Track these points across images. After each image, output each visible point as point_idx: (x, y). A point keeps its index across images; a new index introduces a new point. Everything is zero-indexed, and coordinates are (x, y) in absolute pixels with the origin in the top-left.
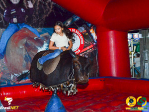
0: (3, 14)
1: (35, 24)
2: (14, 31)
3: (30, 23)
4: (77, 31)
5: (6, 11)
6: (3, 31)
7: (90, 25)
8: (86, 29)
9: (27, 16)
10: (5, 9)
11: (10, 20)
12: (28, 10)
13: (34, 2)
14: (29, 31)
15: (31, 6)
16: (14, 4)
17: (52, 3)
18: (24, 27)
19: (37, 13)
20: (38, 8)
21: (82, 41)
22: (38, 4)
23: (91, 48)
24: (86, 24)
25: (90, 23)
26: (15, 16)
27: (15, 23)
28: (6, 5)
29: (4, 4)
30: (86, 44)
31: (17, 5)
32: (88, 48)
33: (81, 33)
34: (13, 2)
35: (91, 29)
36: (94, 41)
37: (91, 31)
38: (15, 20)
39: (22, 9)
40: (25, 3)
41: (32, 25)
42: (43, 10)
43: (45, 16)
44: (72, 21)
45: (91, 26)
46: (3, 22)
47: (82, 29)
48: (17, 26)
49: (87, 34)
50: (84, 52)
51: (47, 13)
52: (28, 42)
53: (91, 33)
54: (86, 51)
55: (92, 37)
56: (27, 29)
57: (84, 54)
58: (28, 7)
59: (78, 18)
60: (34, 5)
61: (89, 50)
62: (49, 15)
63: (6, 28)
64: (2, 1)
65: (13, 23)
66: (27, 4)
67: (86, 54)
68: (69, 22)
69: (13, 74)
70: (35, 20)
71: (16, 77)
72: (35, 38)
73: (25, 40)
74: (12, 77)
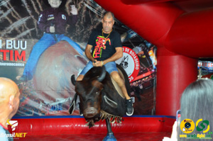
0: (38, 20)
1: (77, 37)
2: (49, 43)
3: (71, 35)
4: (131, 51)
5: (41, 16)
6: (35, 43)
7: (149, 45)
8: (143, 50)
9: (68, 25)
10: (41, 12)
11: (46, 28)
13: (80, 7)
14: (69, 45)
15: (74, 12)
16: (53, 8)
18: (63, 39)
19: (82, 23)
20: (83, 16)
21: (137, 65)
22: (84, 11)
23: (148, 76)
24: (145, 44)
25: (149, 42)
26: (53, 24)
27: (52, 33)
28: (43, 8)
29: (40, 7)
30: (141, 70)
31: (56, 9)
32: (144, 75)
33: (137, 55)
34: (51, 5)
35: (150, 50)
36: (152, 67)
37: (151, 53)
38: (52, 29)
39: (63, 16)
40: (67, 8)
41: (74, 38)
42: (90, 19)
43: (91, 28)
44: (127, 38)
45: (151, 47)
46: (37, 30)
47: (139, 50)
48: (55, 37)
49: (144, 57)
50: (138, 80)
51: (94, 24)
53: (149, 56)
54: (141, 79)
55: (151, 61)
56: (67, 42)
57: (138, 83)
58: (71, 14)
59: (135, 34)
60: (79, 12)
61: (145, 78)
62: (98, 26)
63: (39, 38)
64: (38, 1)
65: (49, 33)
66: (70, 10)
67: (140, 83)
68: (123, 39)
69: (43, 102)
70: (78, 31)
71: (47, 106)
72: (76, 56)
73: (62, 58)
74: (41, 105)
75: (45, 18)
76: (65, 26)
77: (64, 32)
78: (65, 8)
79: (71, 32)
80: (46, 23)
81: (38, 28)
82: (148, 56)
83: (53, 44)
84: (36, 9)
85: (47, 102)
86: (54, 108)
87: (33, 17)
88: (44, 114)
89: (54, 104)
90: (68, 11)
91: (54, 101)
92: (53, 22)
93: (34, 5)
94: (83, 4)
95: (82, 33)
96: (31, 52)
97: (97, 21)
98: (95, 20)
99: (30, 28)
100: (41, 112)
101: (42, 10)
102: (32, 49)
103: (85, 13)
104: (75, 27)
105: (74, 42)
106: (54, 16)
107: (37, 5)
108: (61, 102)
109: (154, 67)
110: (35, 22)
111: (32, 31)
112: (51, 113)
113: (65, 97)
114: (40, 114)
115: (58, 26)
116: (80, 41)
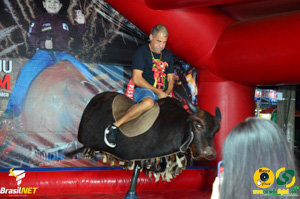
1: (85, 55)
2: (44, 64)
3: (76, 53)
5: (33, 25)
6: (24, 63)
7: (187, 66)
8: (178, 74)
9: (72, 39)
10: (32, 20)
11: (39, 43)
12: (75, 28)
13: (88, 13)
14: (73, 67)
15: (81, 19)
16: (50, 14)
17: (122, 19)
18: (64, 58)
19: (91, 35)
20: (93, 26)
22: (95, 18)
24: (180, 65)
25: (186, 62)
26: (50, 36)
27: (49, 50)
28: (35, 14)
29: (31, 12)
31: (54, 15)
35: (187, 74)
36: (191, 97)
37: (189, 78)
38: (49, 44)
39: (64, 25)
40: (71, 14)
41: (80, 57)
42: (103, 29)
43: (105, 42)
45: (189, 69)
46: (26, 45)
48: (52, 55)
49: (180, 83)
51: (109, 37)
52: (69, 89)
53: (187, 83)
55: (189, 90)
56: (70, 63)
58: (76, 22)
60: (87, 20)
62: (114, 40)
63: (30, 57)
64: (28, 5)
65: (45, 49)
66: (75, 16)
69: (36, 148)
70: (86, 47)
71: (42, 153)
72: (83, 82)
73: (63, 85)
74: (33, 153)
75: (38, 28)
76: (68, 39)
77: (65, 49)
78: (67, 14)
79: (76, 49)
80: (40, 36)
81: (28, 42)
82: (185, 83)
83: (49, 65)
84: (25, 15)
85: (41, 148)
86: (52, 156)
87: (21, 26)
88: (37, 164)
89: (51, 151)
90: (71, 18)
91: (52, 146)
92: (49, 35)
93: (22, 9)
94: (92, 9)
95: (92, 50)
96: (18, 76)
97: (113, 33)
98: (111, 31)
99: (16, 43)
100: (33, 162)
101: (33, 17)
102: (20, 73)
103: (97, 22)
104: (81, 41)
105: (81, 62)
106: (52, 25)
107: (27, 10)
108: (62, 148)
109: (194, 97)
110: (24, 33)
111: (19, 47)
112: (48, 164)
113: (68, 141)
114: (32, 166)
115: (57, 40)
116: (89, 61)
